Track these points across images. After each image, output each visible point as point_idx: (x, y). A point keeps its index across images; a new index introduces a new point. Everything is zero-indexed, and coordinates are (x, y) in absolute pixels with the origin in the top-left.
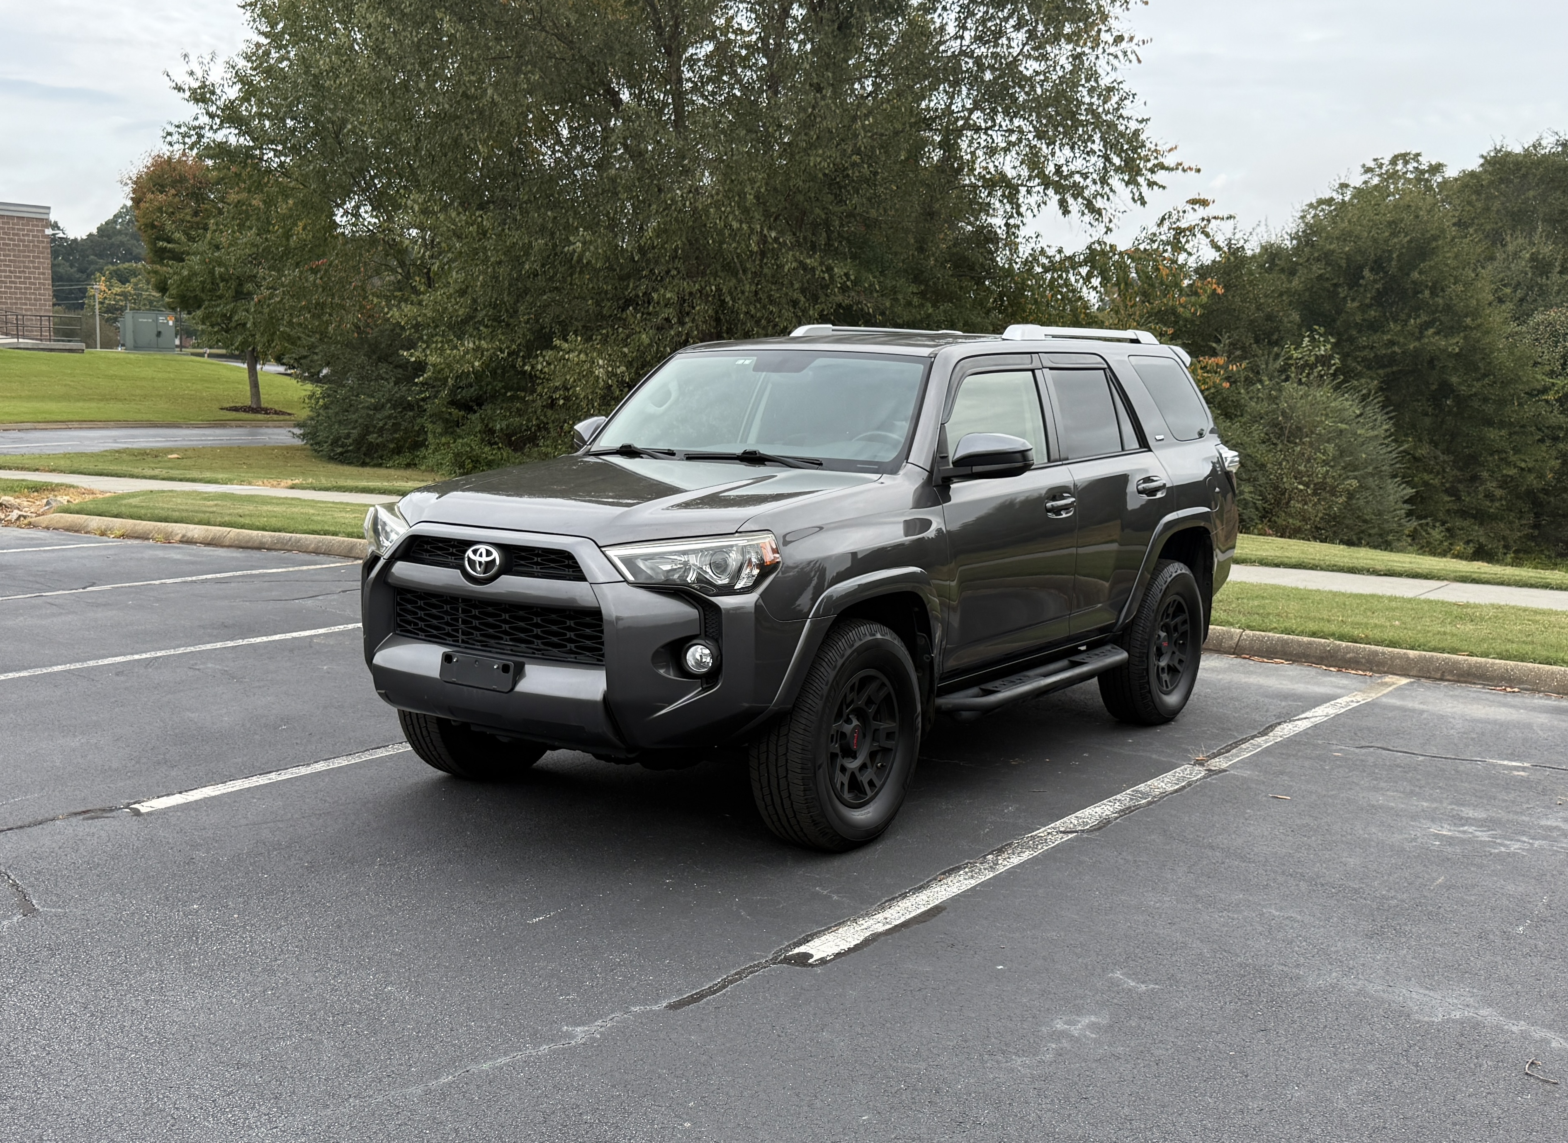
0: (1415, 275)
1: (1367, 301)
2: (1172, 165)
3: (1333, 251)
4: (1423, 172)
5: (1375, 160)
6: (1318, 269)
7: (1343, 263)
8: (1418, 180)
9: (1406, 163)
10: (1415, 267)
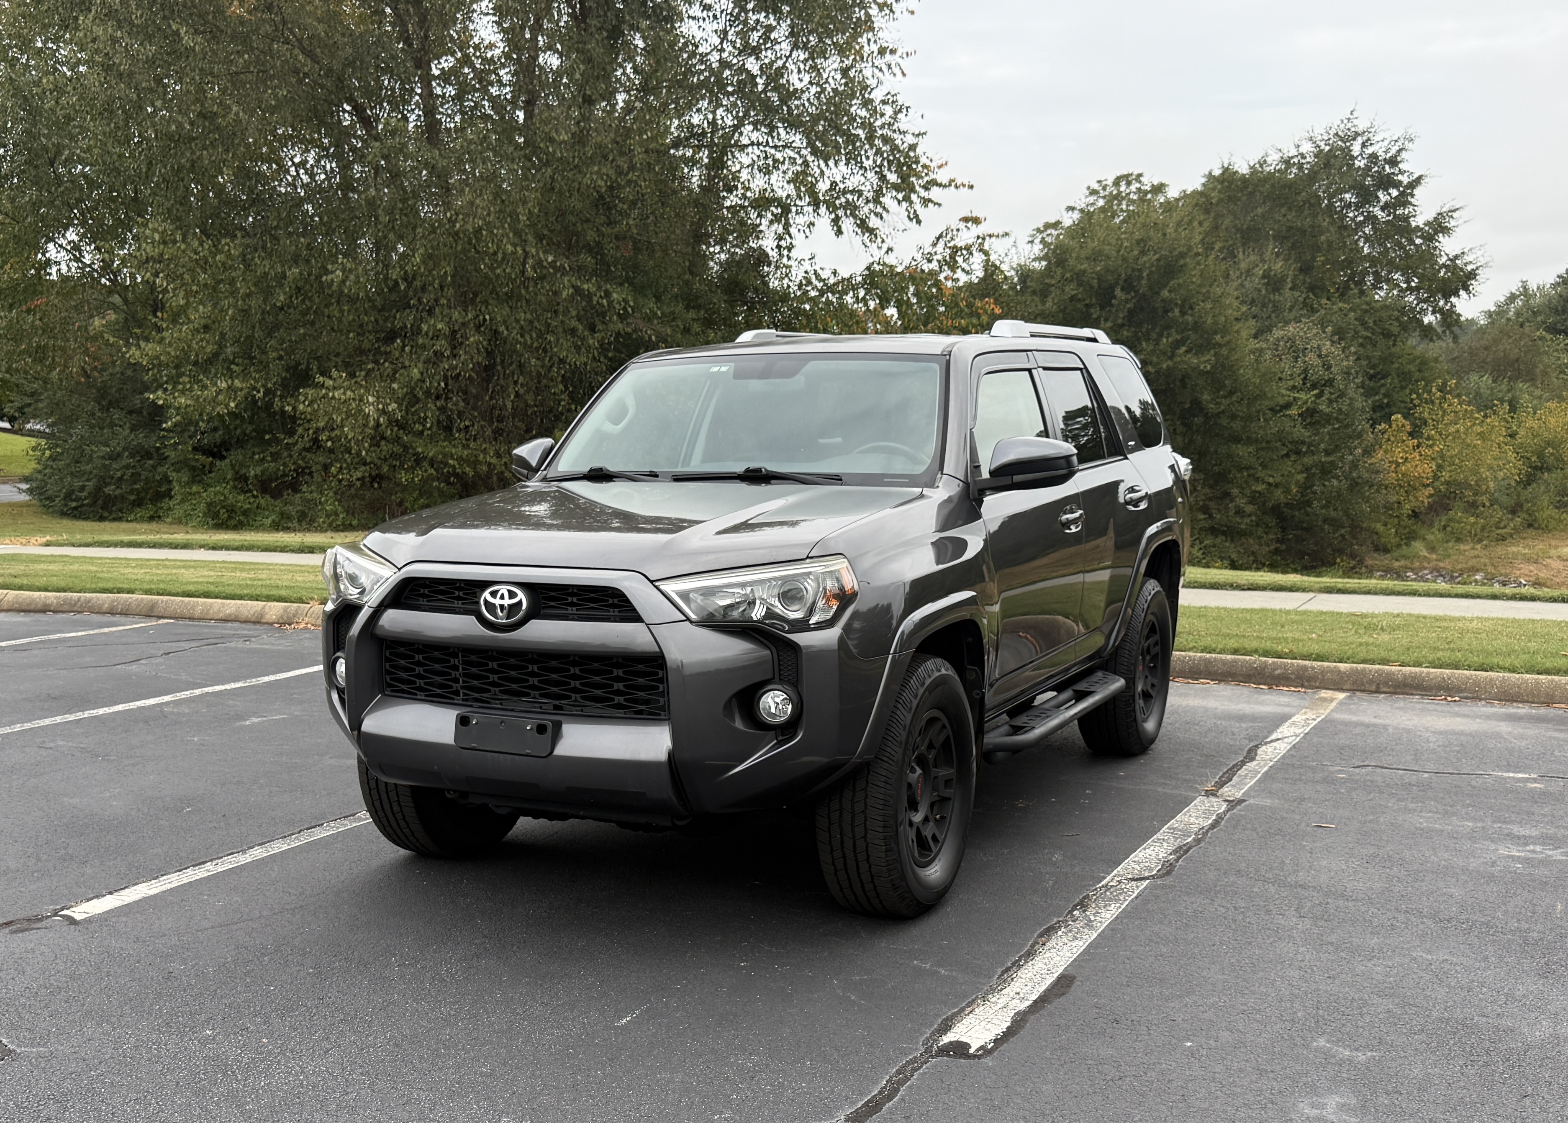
0: (1165, 293)
1: (1120, 321)
2: (945, 181)
3: (1085, 271)
4: (1146, 193)
5: (1099, 182)
6: (1071, 289)
7: (1095, 283)
8: (1142, 200)
9: (1129, 184)
10: (1165, 286)
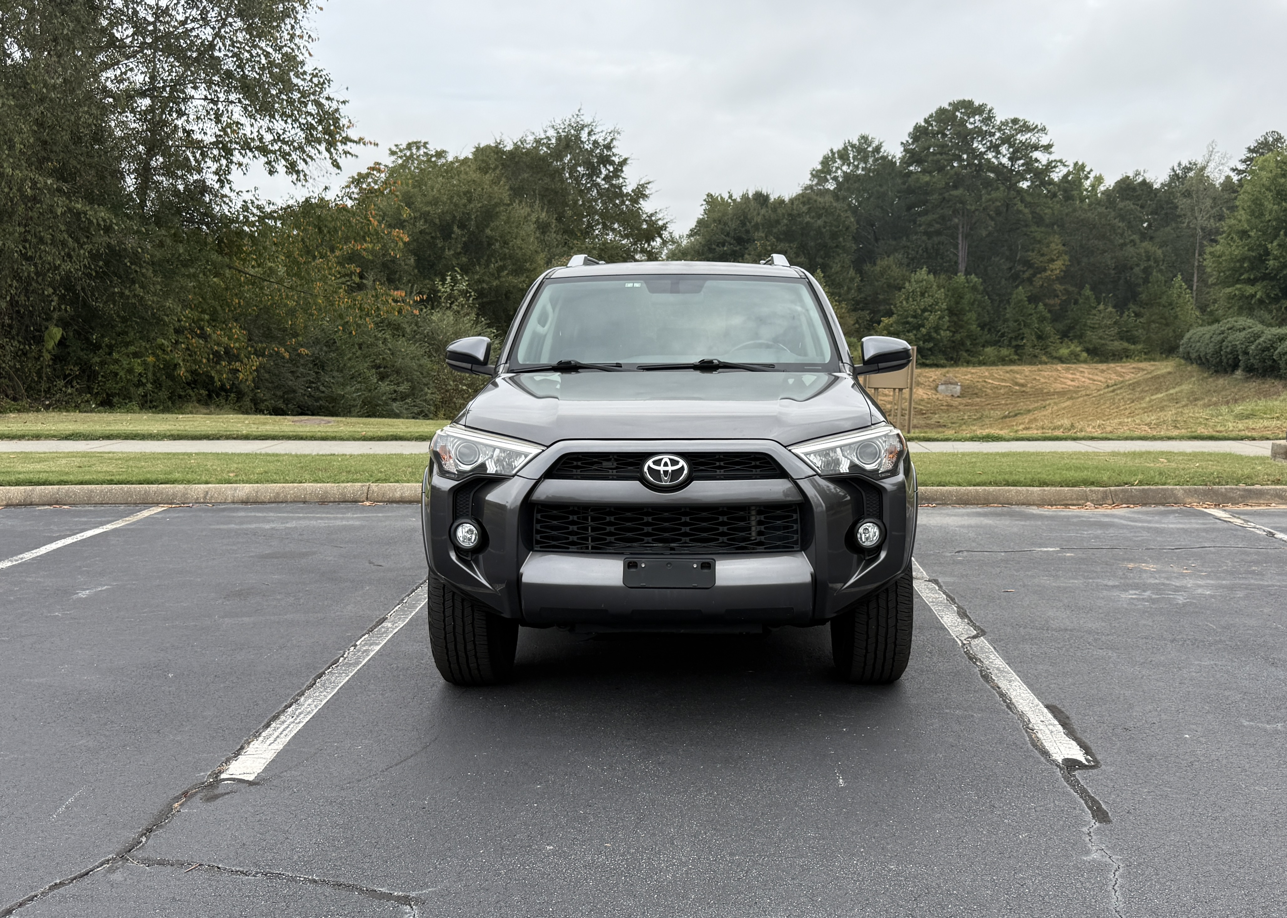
2: (356, 139)
4: (432, 156)
5: (396, 146)
7: (437, 221)
